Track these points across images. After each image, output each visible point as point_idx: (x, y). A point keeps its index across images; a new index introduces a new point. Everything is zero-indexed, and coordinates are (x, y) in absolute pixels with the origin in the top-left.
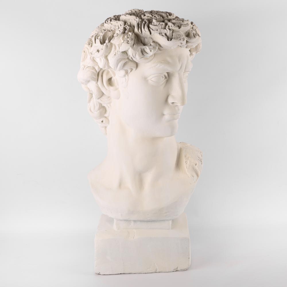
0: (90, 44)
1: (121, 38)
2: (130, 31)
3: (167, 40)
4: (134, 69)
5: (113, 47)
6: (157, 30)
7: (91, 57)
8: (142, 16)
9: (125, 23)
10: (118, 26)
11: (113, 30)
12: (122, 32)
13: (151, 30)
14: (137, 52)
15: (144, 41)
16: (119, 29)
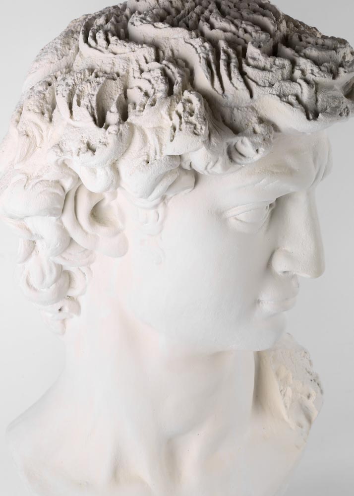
6: (271, 85)
10: (137, 61)
11: (122, 72)
12: (166, 90)
13: (252, 85)
14: (220, 158)
15: (231, 119)
16: (146, 76)
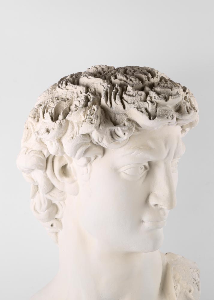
0: (36, 118)
1: (81, 113)
2: (94, 103)
3: (148, 118)
4: (100, 156)
5: (70, 126)
6: (134, 103)
7: (37, 138)
8: (112, 78)
9: (87, 88)
10: (77, 93)
11: (70, 98)
12: (83, 104)
13: (125, 103)
14: (104, 136)
15: (115, 119)
16: (79, 99)
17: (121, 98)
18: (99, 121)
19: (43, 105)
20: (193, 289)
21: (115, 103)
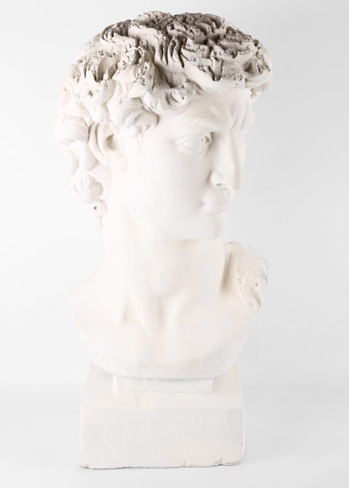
0: (76, 77)
1: (131, 72)
2: (146, 60)
3: (211, 79)
4: (153, 125)
5: (117, 88)
6: (195, 60)
7: (77, 102)
8: (169, 28)
9: (138, 40)
10: (125, 47)
11: (117, 53)
12: (134, 61)
13: (184, 59)
14: (159, 101)
15: (171, 80)
16: (128, 54)
17: (180, 53)
18: (152, 81)
19: (84, 62)
20: (260, 283)
21: (171, 59)
